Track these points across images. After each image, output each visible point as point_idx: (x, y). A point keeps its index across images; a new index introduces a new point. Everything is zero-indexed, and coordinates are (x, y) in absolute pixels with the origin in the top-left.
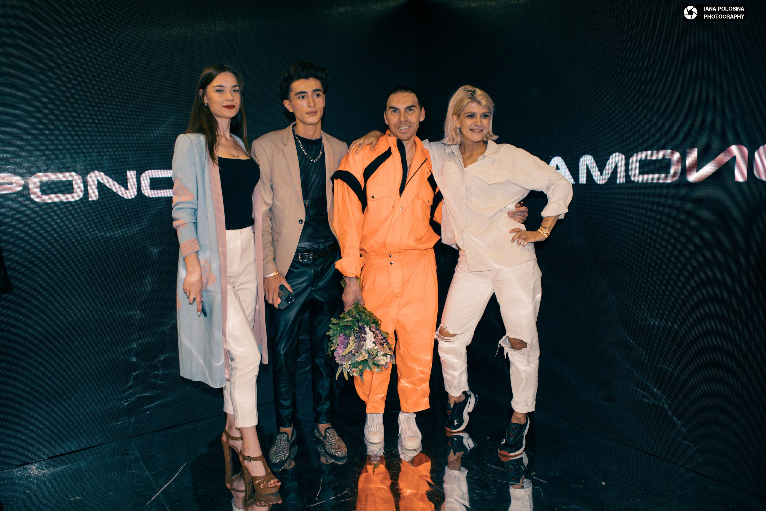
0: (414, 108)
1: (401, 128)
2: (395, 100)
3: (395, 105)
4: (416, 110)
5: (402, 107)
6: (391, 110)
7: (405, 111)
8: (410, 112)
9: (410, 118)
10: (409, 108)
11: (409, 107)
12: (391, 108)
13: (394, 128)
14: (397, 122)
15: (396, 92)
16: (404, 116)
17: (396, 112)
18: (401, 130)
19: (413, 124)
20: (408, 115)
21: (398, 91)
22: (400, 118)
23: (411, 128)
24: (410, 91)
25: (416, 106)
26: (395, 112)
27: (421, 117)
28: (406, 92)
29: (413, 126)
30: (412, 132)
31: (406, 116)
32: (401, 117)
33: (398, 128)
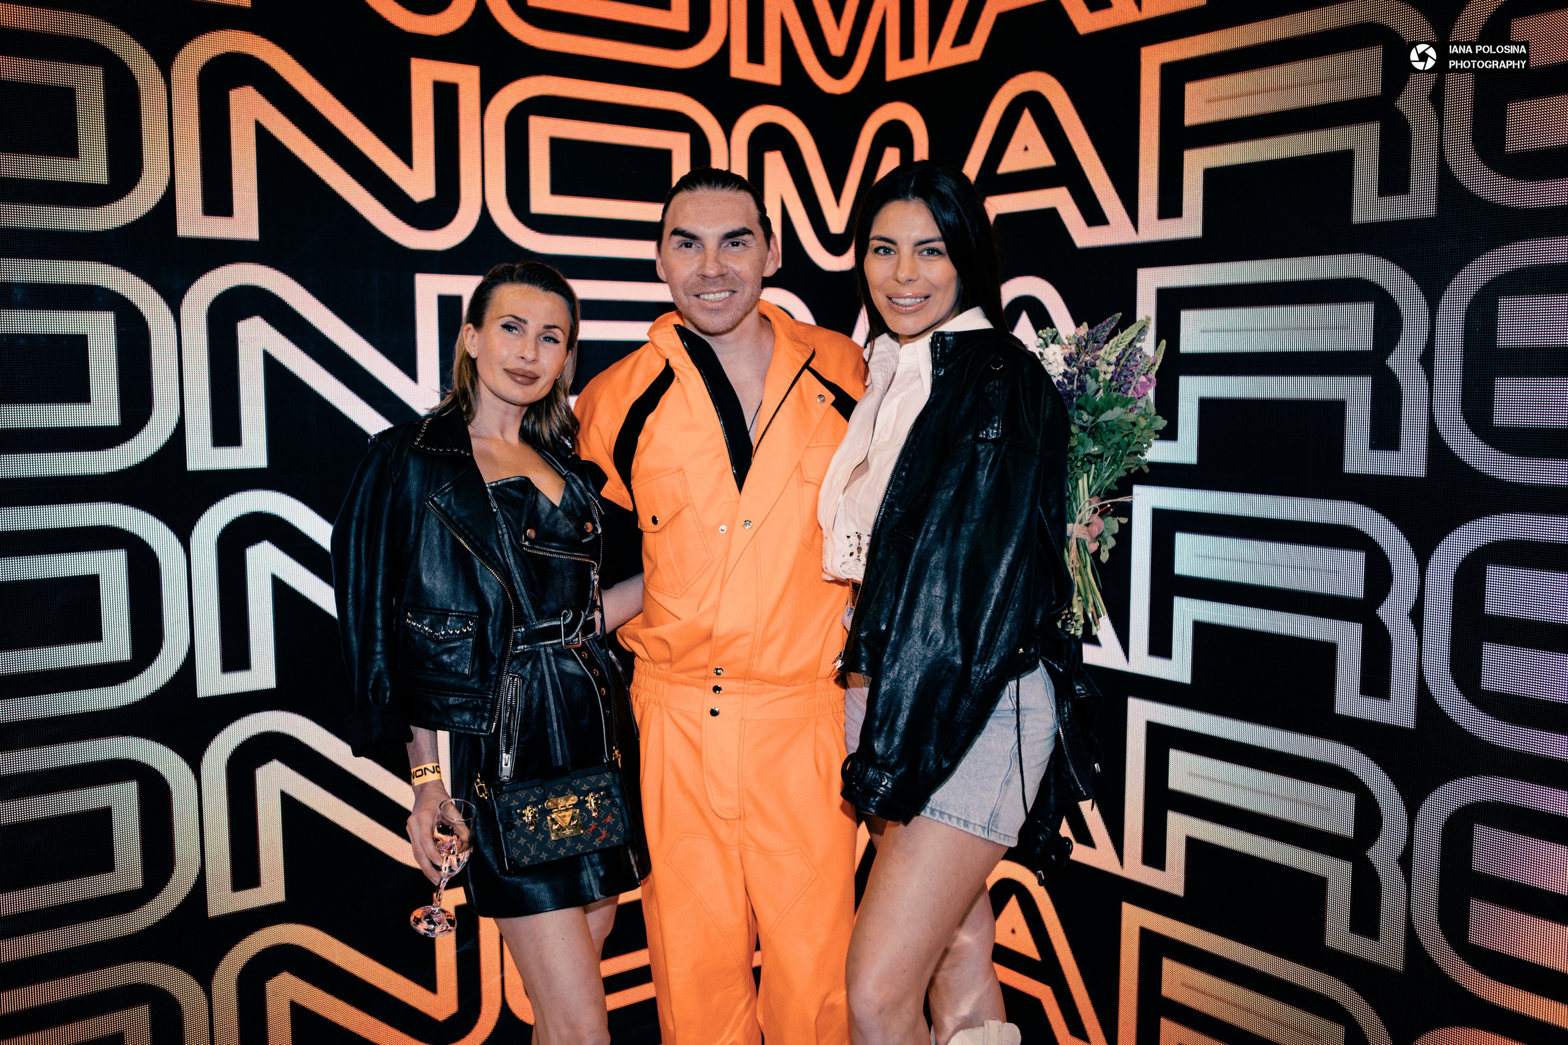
0: (746, 237)
1: (706, 297)
2: (689, 208)
3: (686, 226)
4: (753, 244)
5: (711, 232)
6: (677, 238)
7: (720, 245)
8: (735, 249)
9: (733, 266)
10: (733, 237)
11: (731, 233)
12: (676, 232)
13: (683, 295)
14: (694, 275)
15: (695, 186)
16: (717, 260)
17: (691, 247)
18: (705, 302)
19: (743, 282)
20: (729, 257)
21: (700, 184)
22: (703, 266)
23: (737, 295)
24: (735, 185)
25: (754, 231)
26: (688, 245)
27: (767, 264)
28: (723, 187)
29: (744, 291)
30: (740, 307)
31: (723, 262)
32: (708, 264)
33: (698, 296)
